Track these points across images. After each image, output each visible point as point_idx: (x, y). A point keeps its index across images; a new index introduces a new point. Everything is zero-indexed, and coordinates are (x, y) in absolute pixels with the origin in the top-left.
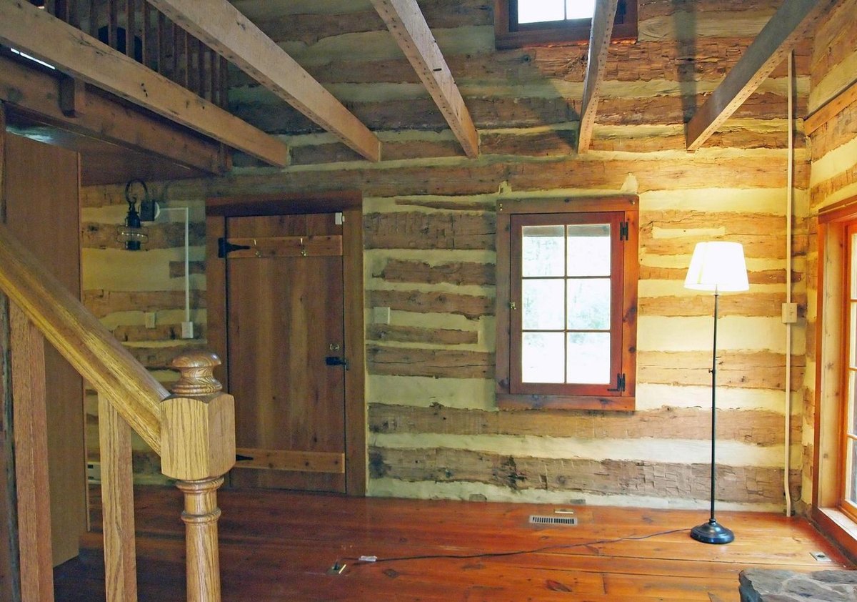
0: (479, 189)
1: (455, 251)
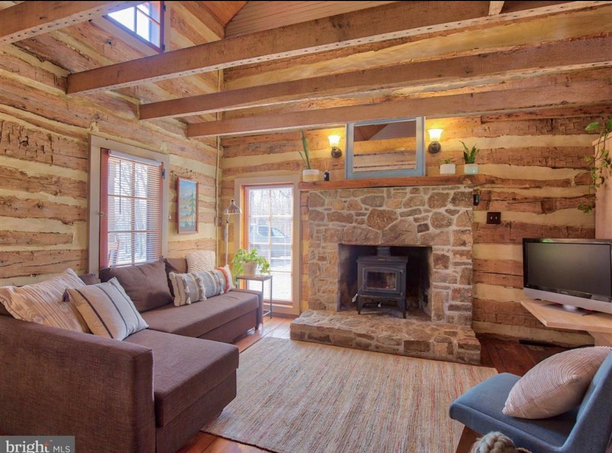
0: (75, 121)
1: (53, 166)
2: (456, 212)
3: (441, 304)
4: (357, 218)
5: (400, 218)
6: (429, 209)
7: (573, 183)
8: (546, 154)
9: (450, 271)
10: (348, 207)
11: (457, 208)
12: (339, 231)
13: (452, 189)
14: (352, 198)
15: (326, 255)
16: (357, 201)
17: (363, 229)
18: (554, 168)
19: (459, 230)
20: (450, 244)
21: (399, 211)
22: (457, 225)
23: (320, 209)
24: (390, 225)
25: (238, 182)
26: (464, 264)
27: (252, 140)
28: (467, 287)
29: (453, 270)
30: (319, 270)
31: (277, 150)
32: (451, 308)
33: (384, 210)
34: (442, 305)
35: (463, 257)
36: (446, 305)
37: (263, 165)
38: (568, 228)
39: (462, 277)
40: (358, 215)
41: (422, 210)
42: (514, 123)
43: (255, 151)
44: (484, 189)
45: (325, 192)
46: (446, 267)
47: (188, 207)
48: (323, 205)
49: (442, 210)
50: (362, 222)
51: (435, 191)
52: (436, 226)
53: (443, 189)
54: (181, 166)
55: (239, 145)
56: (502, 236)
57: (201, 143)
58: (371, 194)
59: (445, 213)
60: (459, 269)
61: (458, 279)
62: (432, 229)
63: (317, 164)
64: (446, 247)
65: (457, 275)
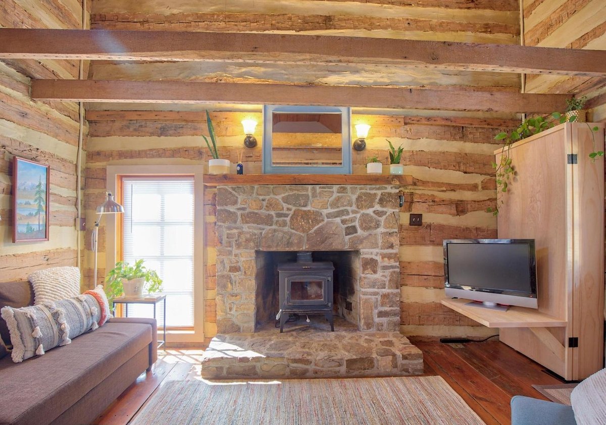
2: (384, 213)
3: (370, 311)
4: (277, 219)
5: (326, 220)
6: (356, 209)
7: (480, 187)
8: (459, 159)
9: (378, 276)
10: (266, 206)
11: (385, 209)
12: (255, 235)
13: (379, 189)
14: (272, 196)
15: (240, 264)
16: (278, 200)
17: (285, 233)
18: (465, 173)
19: (387, 232)
20: (378, 247)
21: (325, 212)
22: (385, 227)
23: (232, 209)
24: (316, 227)
25: (112, 170)
26: (392, 267)
27: (134, 117)
28: (395, 291)
29: (381, 274)
30: (231, 284)
31: (171, 132)
32: (381, 314)
33: (309, 211)
34: (371, 313)
35: (391, 260)
36: (376, 311)
37: (151, 150)
38: (477, 229)
39: (390, 280)
40: (279, 215)
41: (350, 211)
42: (432, 127)
43: (139, 131)
44: (406, 191)
45: (238, 187)
46: (375, 272)
47: (32, 202)
48: (235, 203)
49: (370, 211)
50: (285, 224)
51: (363, 191)
52: (364, 228)
53: (371, 189)
54: (20, 140)
55: (113, 121)
56: (423, 238)
57: (54, 110)
58: (295, 192)
59: (372, 214)
60: (388, 272)
61: (387, 283)
62: (359, 231)
63: (226, 153)
64: (375, 251)
65: (385, 279)
